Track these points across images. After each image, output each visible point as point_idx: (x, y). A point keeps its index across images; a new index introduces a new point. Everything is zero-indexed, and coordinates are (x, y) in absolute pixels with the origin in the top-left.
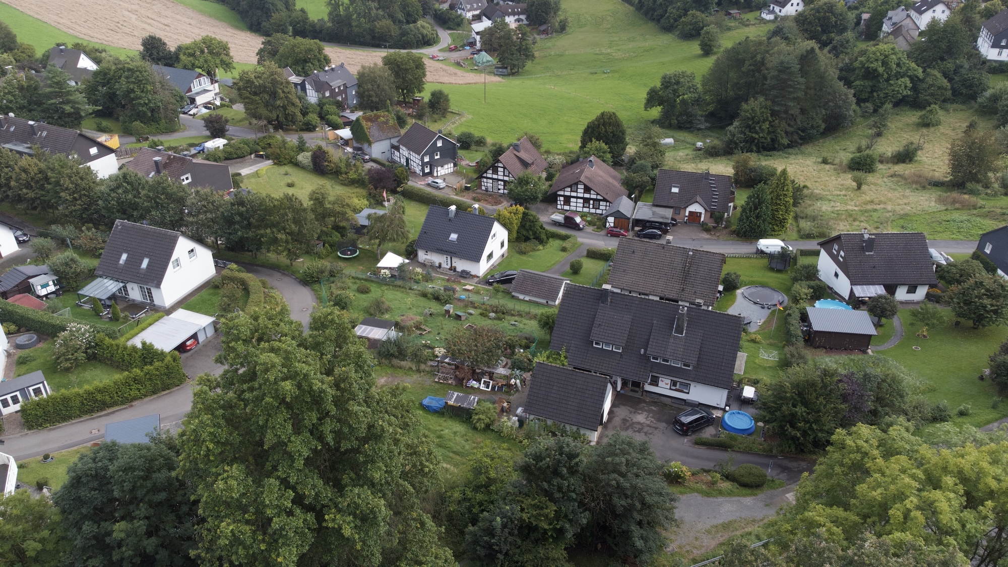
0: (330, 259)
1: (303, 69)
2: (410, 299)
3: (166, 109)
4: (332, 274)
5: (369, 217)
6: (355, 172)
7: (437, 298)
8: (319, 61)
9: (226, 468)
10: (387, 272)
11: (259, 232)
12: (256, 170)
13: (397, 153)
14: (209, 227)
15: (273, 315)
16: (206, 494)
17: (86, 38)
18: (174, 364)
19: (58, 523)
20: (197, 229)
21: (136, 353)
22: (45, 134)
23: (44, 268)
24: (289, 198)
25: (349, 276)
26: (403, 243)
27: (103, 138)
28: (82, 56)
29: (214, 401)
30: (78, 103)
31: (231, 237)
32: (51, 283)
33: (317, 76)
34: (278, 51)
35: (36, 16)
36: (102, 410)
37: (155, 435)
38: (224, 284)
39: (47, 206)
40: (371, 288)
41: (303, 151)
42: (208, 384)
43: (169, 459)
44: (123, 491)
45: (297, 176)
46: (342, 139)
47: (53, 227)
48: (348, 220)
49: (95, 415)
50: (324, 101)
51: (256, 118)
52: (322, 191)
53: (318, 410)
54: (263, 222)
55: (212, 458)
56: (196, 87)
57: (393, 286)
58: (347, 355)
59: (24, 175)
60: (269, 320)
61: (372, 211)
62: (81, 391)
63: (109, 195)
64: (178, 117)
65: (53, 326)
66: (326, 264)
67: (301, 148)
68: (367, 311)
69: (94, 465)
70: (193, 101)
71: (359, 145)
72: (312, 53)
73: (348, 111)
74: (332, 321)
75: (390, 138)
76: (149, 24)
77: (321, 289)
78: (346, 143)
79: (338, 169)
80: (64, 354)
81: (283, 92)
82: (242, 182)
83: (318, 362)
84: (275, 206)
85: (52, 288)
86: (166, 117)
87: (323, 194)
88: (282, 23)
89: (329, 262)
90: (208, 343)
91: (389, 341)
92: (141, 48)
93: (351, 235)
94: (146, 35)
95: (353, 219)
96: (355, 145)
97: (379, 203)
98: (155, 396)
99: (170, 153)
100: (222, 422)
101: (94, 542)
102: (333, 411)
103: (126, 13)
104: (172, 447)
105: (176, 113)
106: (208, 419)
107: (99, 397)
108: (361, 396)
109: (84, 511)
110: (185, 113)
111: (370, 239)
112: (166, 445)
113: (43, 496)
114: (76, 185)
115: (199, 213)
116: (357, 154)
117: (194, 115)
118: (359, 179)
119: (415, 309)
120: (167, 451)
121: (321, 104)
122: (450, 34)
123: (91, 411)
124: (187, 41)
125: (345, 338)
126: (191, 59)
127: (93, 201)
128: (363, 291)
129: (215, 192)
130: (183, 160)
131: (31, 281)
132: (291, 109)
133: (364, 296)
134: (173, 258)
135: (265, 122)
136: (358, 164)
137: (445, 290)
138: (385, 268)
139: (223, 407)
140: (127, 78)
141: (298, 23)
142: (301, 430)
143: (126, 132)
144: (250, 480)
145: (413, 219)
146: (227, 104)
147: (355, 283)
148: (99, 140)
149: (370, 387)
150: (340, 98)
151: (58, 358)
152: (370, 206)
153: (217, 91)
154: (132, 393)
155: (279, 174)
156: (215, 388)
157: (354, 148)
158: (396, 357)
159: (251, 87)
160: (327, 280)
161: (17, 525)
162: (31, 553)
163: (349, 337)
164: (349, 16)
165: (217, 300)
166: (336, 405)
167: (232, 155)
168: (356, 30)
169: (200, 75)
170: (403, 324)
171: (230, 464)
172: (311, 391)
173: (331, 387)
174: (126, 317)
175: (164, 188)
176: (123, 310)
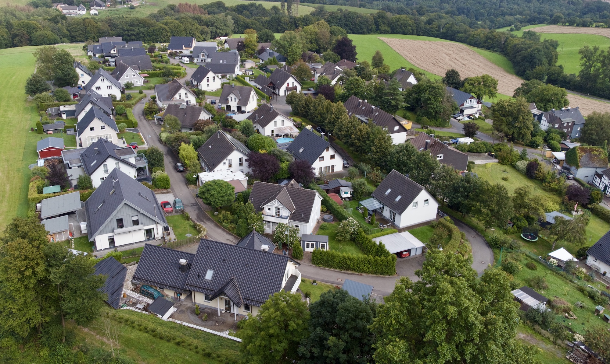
0: (513, 236)
1: (545, 106)
2: (567, 288)
3: (444, 113)
4: (511, 247)
5: (556, 218)
6: (557, 184)
7: (592, 297)
8: (559, 102)
9: (397, 340)
10: (556, 261)
11: (472, 202)
12: (485, 163)
13: (598, 180)
14: (442, 189)
15: (460, 260)
16: (380, 348)
17: (417, 66)
18: (392, 262)
19: (308, 320)
20: (435, 188)
21: (375, 247)
22: (377, 114)
23: (350, 183)
24: (499, 188)
25: (524, 253)
26: (577, 246)
27: (404, 122)
28: (412, 76)
29: (405, 296)
30: (399, 101)
31: (453, 200)
32: (349, 192)
33: (554, 112)
34: (530, 91)
35: (397, 51)
36: (347, 270)
37: (367, 298)
38: (438, 227)
39: (364, 152)
40: (538, 268)
41: (523, 159)
42: (406, 284)
43: (368, 315)
44: (341, 321)
45: (511, 174)
46: (556, 158)
47: (362, 164)
48: (538, 215)
49: (343, 271)
50: (552, 130)
51: (498, 131)
52: (526, 190)
53: (467, 335)
54: (477, 198)
55: (391, 329)
56: (467, 104)
57: (556, 273)
58: (501, 308)
59: (359, 133)
60: (457, 262)
61: (560, 215)
62: (341, 255)
63: (394, 154)
64: (449, 119)
65: (342, 215)
66: (510, 239)
67: (522, 157)
68: (528, 281)
69: (333, 299)
70: (462, 111)
71: (568, 166)
72: (556, 97)
73: (569, 141)
74: (498, 280)
75: (597, 168)
76: (454, 63)
77: (499, 253)
78: (558, 162)
79: (544, 178)
80: (341, 232)
81: (523, 118)
82: (473, 168)
83: (479, 304)
84: (488, 189)
85: (349, 195)
86: (442, 118)
87: (526, 192)
88: (541, 73)
89: (511, 237)
90: (415, 258)
91: (538, 310)
92: (444, 76)
93: (536, 225)
94: (450, 68)
95: (542, 215)
96: (565, 165)
97: (569, 211)
98: (375, 275)
99: (437, 139)
100: (405, 311)
101: (318, 340)
102: (477, 340)
103: (444, 55)
104: (373, 310)
105: (449, 117)
106: (398, 305)
107: (348, 262)
108: (501, 340)
109: (320, 320)
110: (454, 118)
111: (551, 234)
112: (371, 307)
113: (306, 302)
114: (381, 145)
115: (440, 179)
116: (563, 172)
117: (460, 120)
118: (558, 190)
119: (569, 297)
120: (369, 310)
121: (548, 132)
123: (341, 268)
124: (472, 75)
125: (504, 296)
126: (471, 86)
127: (385, 156)
128: (530, 267)
129: (454, 170)
130: (442, 146)
131: (341, 188)
132: (524, 130)
133: (529, 271)
134: (415, 201)
135: (503, 135)
136: (562, 179)
137: (602, 294)
138: (554, 258)
139: (409, 302)
140: (430, 91)
141: (554, 74)
142: (451, 341)
143: (417, 121)
144: (408, 354)
145: (593, 231)
146: (482, 117)
147: (526, 259)
148: (402, 123)
149: (510, 338)
150: (565, 131)
151: (338, 233)
152: (560, 211)
153: (480, 108)
154: (364, 268)
155: (500, 170)
156: (409, 288)
157: (563, 167)
158: (539, 325)
159: (502, 111)
160: (507, 250)
161: (290, 310)
162: (290, 328)
163: (507, 295)
164: (596, 76)
165: (430, 235)
166: (480, 338)
167: (473, 150)
168: (599, 85)
169: (473, 97)
170: (554, 303)
171: (401, 338)
172: (466, 320)
173: (481, 324)
174: (377, 225)
175: (425, 159)
176: (377, 220)
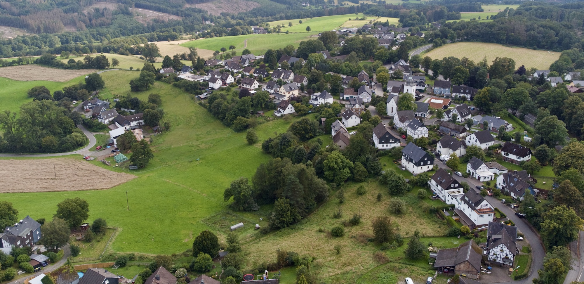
8: (9, 215)
33: (10, 232)
50: (17, 250)
121: (15, 254)
122: (95, 136)
150: (28, 242)
